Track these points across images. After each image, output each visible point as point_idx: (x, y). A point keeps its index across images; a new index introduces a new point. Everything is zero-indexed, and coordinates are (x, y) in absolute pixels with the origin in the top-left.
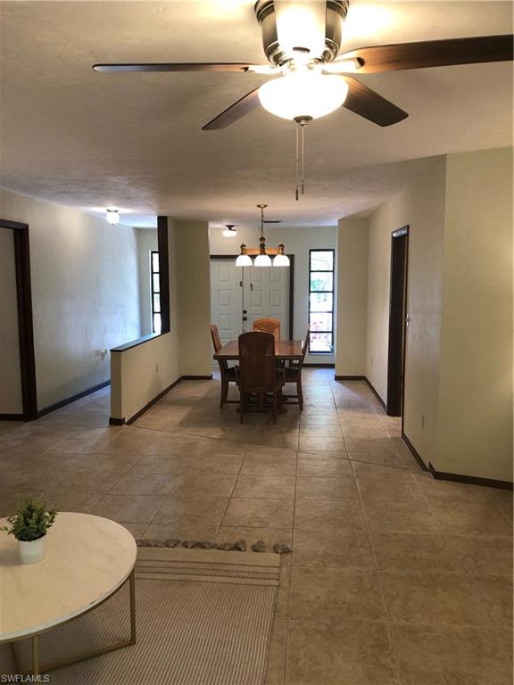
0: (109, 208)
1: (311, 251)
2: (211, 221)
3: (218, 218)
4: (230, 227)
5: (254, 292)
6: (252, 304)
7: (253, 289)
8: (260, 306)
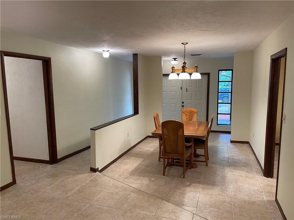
0: (104, 50)
1: (219, 70)
2: (163, 56)
3: (167, 54)
4: (175, 59)
5: (188, 92)
6: (187, 99)
7: (188, 91)
8: (191, 99)
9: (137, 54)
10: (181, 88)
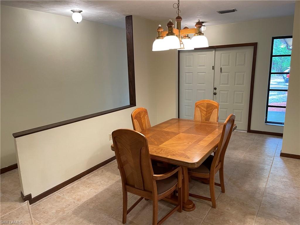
0: (73, 9)
1: (274, 38)
5: (223, 74)
6: (221, 83)
7: (222, 71)
8: (227, 84)
9: (132, 16)
10: (213, 68)
